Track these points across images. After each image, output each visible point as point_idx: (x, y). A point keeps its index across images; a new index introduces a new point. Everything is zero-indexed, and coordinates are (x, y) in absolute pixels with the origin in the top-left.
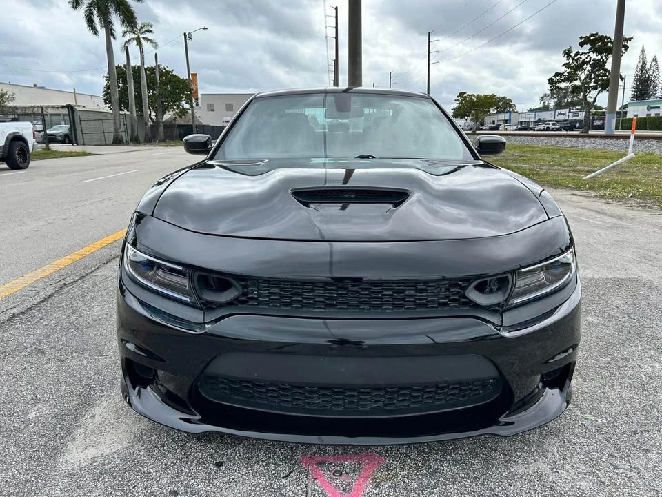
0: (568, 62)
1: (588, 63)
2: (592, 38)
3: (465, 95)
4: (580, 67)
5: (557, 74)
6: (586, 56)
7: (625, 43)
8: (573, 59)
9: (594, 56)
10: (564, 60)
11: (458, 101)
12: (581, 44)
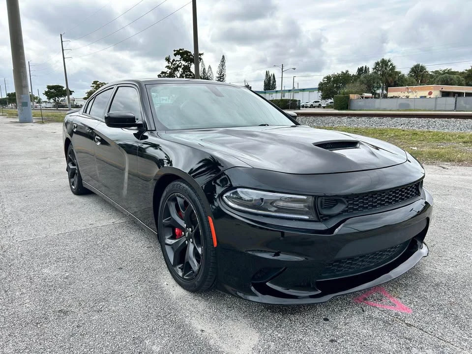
0: (168, 65)
1: (180, 67)
2: (181, 51)
3: (98, 83)
4: (176, 69)
5: (163, 73)
6: (179, 62)
7: (200, 57)
8: (172, 64)
9: (183, 63)
10: (166, 64)
11: (93, 87)
12: (175, 55)
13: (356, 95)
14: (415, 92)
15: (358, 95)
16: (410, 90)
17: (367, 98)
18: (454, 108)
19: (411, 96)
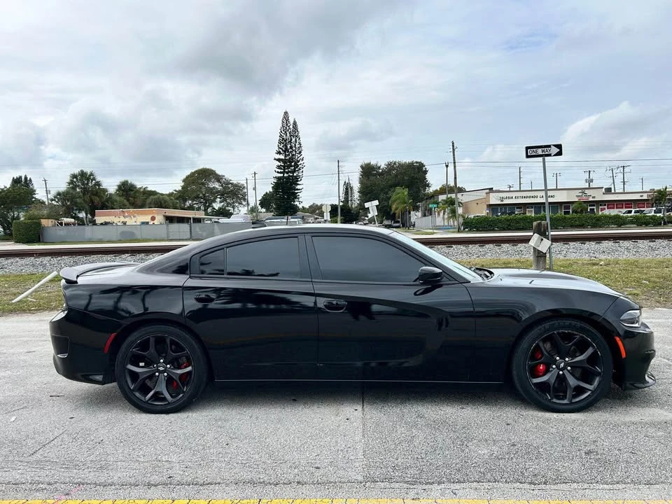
13: (50, 220)
14: (134, 217)
15: (54, 221)
16: (126, 214)
17: (67, 224)
18: (189, 237)
19: (130, 221)
